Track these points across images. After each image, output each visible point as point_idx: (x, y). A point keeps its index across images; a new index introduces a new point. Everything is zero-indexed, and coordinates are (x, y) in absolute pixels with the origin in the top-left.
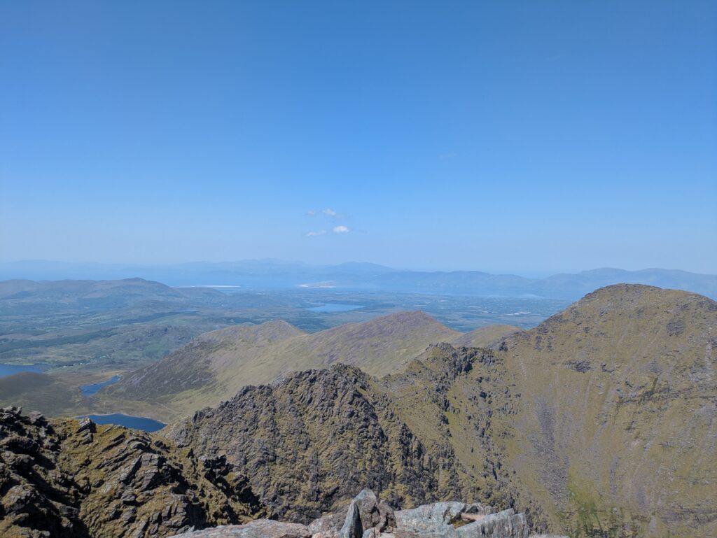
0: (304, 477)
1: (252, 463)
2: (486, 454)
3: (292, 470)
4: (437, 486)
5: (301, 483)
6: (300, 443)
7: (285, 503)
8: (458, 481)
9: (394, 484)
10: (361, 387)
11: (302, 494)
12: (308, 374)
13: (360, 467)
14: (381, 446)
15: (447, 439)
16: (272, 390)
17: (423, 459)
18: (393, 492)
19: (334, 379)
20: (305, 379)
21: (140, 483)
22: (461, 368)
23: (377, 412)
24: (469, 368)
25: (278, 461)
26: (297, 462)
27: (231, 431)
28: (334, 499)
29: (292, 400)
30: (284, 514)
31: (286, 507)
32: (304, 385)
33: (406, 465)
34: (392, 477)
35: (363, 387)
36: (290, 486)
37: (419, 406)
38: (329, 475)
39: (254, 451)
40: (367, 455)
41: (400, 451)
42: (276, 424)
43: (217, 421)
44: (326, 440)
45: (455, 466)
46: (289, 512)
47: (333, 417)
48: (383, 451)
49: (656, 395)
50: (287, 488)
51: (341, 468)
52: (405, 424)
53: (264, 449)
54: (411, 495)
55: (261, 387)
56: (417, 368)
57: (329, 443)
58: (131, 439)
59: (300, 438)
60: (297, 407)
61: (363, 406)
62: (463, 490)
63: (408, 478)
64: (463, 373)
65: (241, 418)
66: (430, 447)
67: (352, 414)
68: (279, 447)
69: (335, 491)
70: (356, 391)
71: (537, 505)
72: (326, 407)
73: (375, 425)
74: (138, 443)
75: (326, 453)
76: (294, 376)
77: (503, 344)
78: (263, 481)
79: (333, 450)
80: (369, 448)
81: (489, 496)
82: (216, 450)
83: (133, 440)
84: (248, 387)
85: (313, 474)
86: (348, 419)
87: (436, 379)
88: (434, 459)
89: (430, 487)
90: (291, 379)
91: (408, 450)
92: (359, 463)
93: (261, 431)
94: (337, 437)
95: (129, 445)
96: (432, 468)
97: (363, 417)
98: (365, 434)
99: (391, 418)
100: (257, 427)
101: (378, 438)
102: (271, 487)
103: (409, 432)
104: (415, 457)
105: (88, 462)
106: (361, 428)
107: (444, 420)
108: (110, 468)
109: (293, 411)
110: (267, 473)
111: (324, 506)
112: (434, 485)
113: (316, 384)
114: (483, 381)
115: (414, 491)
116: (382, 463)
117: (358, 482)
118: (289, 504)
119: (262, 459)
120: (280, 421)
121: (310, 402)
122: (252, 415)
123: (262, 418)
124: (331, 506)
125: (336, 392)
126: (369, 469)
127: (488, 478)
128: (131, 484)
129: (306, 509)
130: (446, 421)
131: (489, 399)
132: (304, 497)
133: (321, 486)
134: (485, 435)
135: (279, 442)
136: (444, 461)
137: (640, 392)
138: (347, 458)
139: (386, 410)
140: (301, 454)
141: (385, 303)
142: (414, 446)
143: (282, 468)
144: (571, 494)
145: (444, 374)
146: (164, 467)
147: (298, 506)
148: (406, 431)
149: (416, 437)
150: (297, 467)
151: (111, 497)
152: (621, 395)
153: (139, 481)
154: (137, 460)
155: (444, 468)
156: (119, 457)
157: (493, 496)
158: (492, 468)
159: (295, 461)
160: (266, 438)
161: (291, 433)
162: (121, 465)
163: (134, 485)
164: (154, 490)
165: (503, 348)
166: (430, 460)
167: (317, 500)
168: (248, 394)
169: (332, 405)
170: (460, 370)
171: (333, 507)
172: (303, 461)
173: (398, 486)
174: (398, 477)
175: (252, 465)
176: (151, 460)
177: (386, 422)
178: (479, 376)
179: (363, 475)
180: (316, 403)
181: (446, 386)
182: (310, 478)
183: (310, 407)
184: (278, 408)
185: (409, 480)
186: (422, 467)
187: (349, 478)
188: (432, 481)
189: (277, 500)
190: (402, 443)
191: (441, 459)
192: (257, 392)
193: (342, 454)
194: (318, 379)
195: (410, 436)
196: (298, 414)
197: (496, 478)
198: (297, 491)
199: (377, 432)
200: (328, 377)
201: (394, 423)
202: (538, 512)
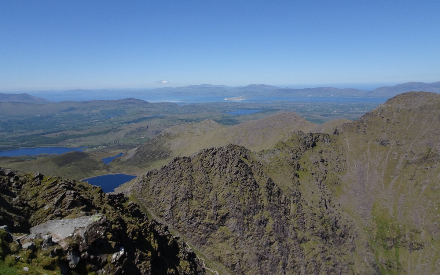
0: (209, 207)
1: (179, 199)
2: (321, 195)
3: (202, 203)
4: (290, 213)
5: (207, 210)
6: (207, 189)
7: (198, 221)
8: (302, 210)
9: (263, 211)
10: (244, 157)
11: (208, 216)
12: (211, 150)
13: (242, 202)
14: (255, 190)
15: (297, 186)
16: (191, 160)
17: (281, 198)
18: (261, 216)
19: (227, 153)
20: (210, 153)
21: (64, 206)
22: (309, 145)
23: (253, 171)
24: (314, 145)
25: (194, 198)
26: (205, 199)
27: (168, 182)
28: (226, 219)
29: (202, 165)
30: (198, 226)
31: (199, 223)
32: (209, 156)
33: (270, 201)
34: (262, 208)
35: (245, 157)
36: (201, 212)
37: (280, 168)
38: (223, 206)
39: (180, 193)
40: (246, 195)
41: (267, 193)
42: (193, 178)
43: (160, 176)
44: (222, 187)
45: (301, 201)
46: (200, 226)
47: (226, 174)
48: (256, 193)
49: (430, 159)
50: (199, 213)
51: (230, 202)
52: (270, 178)
53: (186, 192)
54: (272, 217)
55: (184, 158)
56: (281, 146)
57: (224, 188)
58: (61, 183)
59: (206, 186)
60: (205, 169)
61: (244, 168)
62: (305, 215)
63: (271, 208)
64: (310, 148)
65: (173, 175)
66: (286, 191)
67: (237, 172)
68: (195, 191)
69: (226, 215)
70: (240, 159)
71: (352, 224)
72: (222, 169)
73: (251, 179)
74: (65, 185)
75: (221, 194)
76: (203, 151)
77: (336, 130)
78: (185, 209)
79: (226, 192)
80: (248, 191)
81: (321, 218)
82: (159, 192)
83: (62, 184)
84: (177, 158)
85: (214, 205)
86: (235, 175)
87: (293, 152)
88: (288, 198)
89: (285, 213)
90: (202, 153)
91: (271, 192)
92: (241, 200)
93: (184, 182)
94: (229, 185)
95: (60, 186)
96: (287, 202)
97: (244, 174)
98: (245, 183)
99: (261, 175)
100: (182, 180)
101: (253, 186)
102: (190, 213)
103: (272, 183)
104: (276, 196)
105: (37, 195)
106: (243, 180)
107: (296, 176)
108: (49, 198)
109: (203, 171)
110: (188, 205)
111: (221, 223)
112: (288, 212)
113: (216, 156)
114: (323, 153)
115: (274, 215)
116: (255, 200)
117: (240, 210)
118: (200, 222)
119: (185, 197)
120: (195, 177)
121: (212, 166)
122: (179, 173)
123: (185, 175)
124: (224, 223)
125: (228, 160)
126: (247, 203)
127: (321, 209)
128: (59, 206)
129: (210, 224)
130: (298, 176)
131: (326, 163)
132: (209, 218)
133: (219, 212)
134: (322, 184)
135: (195, 188)
136: (294, 198)
137: (420, 157)
138: (234, 197)
139: (259, 170)
140: (207, 194)
141: (274, 108)
142: (275, 190)
143: (196, 202)
144: (373, 217)
145: (298, 149)
146: (77, 198)
147: (206, 223)
148: (271, 181)
149: (277, 185)
150: (205, 202)
151: (48, 213)
152: (407, 159)
153: (64, 205)
154: (63, 194)
155: (294, 202)
156: (54, 192)
157: (324, 218)
158: (324, 202)
159: (204, 198)
160: (187, 186)
161: (201, 183)
162: (55, 196)
163: (61, 207)
164: (72, 210)
165: (336, 132)
166: (285, 198)
167: (217, 219)
168: (177, 162)
169: (226, 167)
170: (308, 146)
171: (226, 223)
172: (209, 198)
173: (265, 212)
174: (265, 208)
175: (179, 200)
176: (70, 194)
177: (258, 177)
178: (320, 150)
179: (243, 206)
180: (216, 166)
181: (299, 156)
182: (213, 207)
183: (213, 168)
184: (194, 170)
185: (272, 209)
186: (281, 202)
187: (235, 208)
188: (286, 209)
189: (193, 219)
190: (268, 188)
191: (292, 198)
192: (182, 160)
193: (231, 194)
194: (217, 153)
195: (273, 184)
196: (206, 172)
197: (327, 208)
198: (205, 215)
199: (252, 183)
200: (223, 151)
201: (263, 177)
202: (352, 227)
